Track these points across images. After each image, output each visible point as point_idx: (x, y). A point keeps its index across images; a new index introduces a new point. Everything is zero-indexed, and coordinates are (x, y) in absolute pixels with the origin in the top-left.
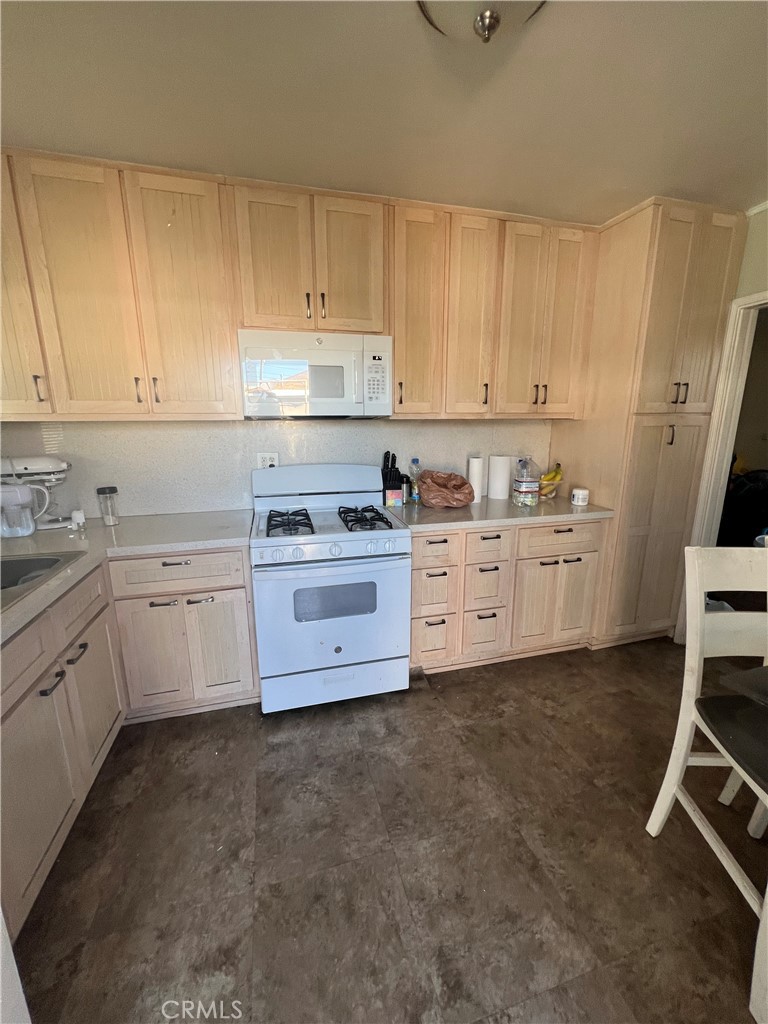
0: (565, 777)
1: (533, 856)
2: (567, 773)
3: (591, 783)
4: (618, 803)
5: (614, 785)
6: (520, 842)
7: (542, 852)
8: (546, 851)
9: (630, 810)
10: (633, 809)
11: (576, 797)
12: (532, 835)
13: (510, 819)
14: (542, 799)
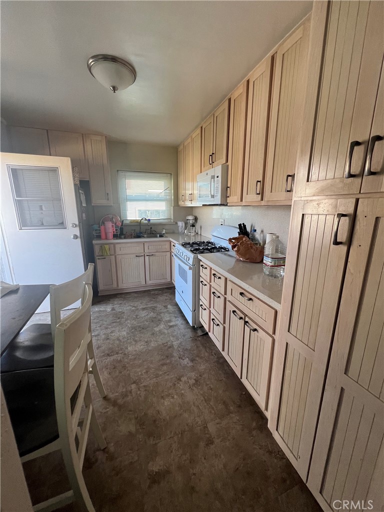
0: (140, 373)
1: (111, 356)
2: (142, 375)
3: (134, 383)
4: (121, 389)
5: (131, 392)
6: (117, 353)
7: (112, 358)
8: (112, 359)
9: (117, 393)
10: (117, 394)
11: (129, 375)
12: (119, 357)
13: (126, 353)
14: (131, 363)
